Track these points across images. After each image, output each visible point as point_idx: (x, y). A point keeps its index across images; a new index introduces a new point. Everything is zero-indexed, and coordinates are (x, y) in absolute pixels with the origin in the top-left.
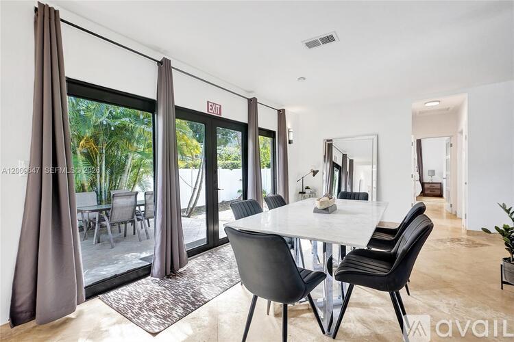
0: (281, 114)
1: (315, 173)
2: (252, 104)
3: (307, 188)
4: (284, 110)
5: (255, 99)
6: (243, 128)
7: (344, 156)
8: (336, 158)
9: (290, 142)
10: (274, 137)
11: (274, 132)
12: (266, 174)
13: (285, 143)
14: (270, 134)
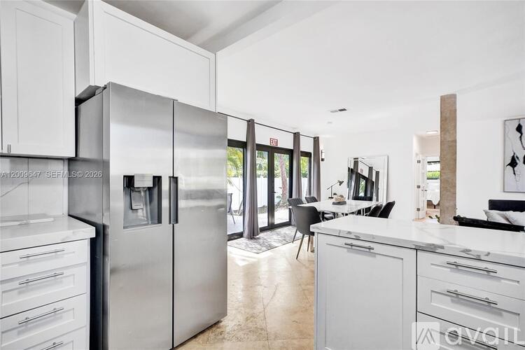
0: (316, 140)
1: (341, 183)
2: (297, 136)
3: (335, 194)
4: (318, 137)
5: (298, 133)
6: (290, 152)
7: (371, 169)
8: (362, 170)
9: (322, 160)
10: (310, 157)
11: (310, 153)
12: (305, 181)
13: (318, 160)
14: (307, 154)
